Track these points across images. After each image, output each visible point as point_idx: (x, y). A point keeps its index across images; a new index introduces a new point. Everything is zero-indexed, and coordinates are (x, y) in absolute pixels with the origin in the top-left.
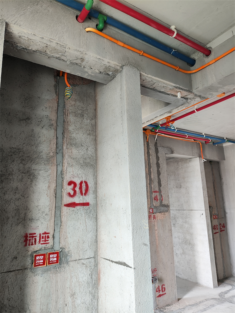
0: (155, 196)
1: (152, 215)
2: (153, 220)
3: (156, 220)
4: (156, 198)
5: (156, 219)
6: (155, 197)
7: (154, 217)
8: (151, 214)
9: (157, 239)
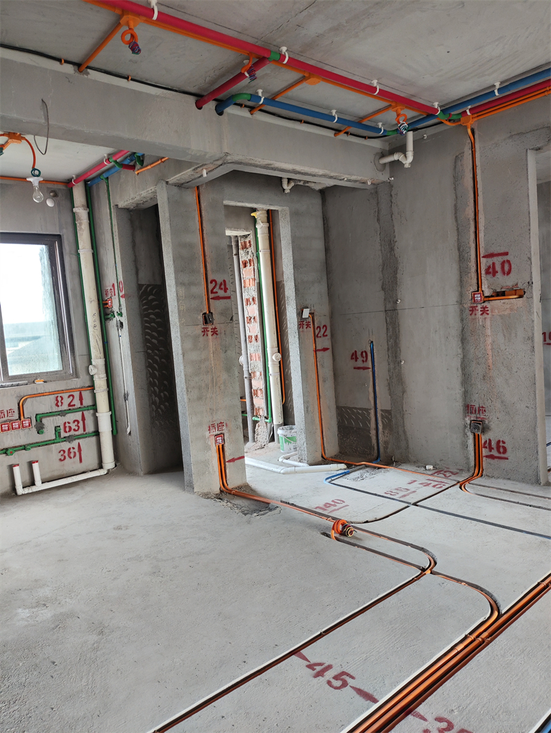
0: (488, 265)
1: (479, 307)
2: (480, 317)
3: (489, 316)
4: (491, 270)
5: (488, 314)
6: (489, 267)
7: (484, 310)
8: (475, 305)
9: (490, 353)
